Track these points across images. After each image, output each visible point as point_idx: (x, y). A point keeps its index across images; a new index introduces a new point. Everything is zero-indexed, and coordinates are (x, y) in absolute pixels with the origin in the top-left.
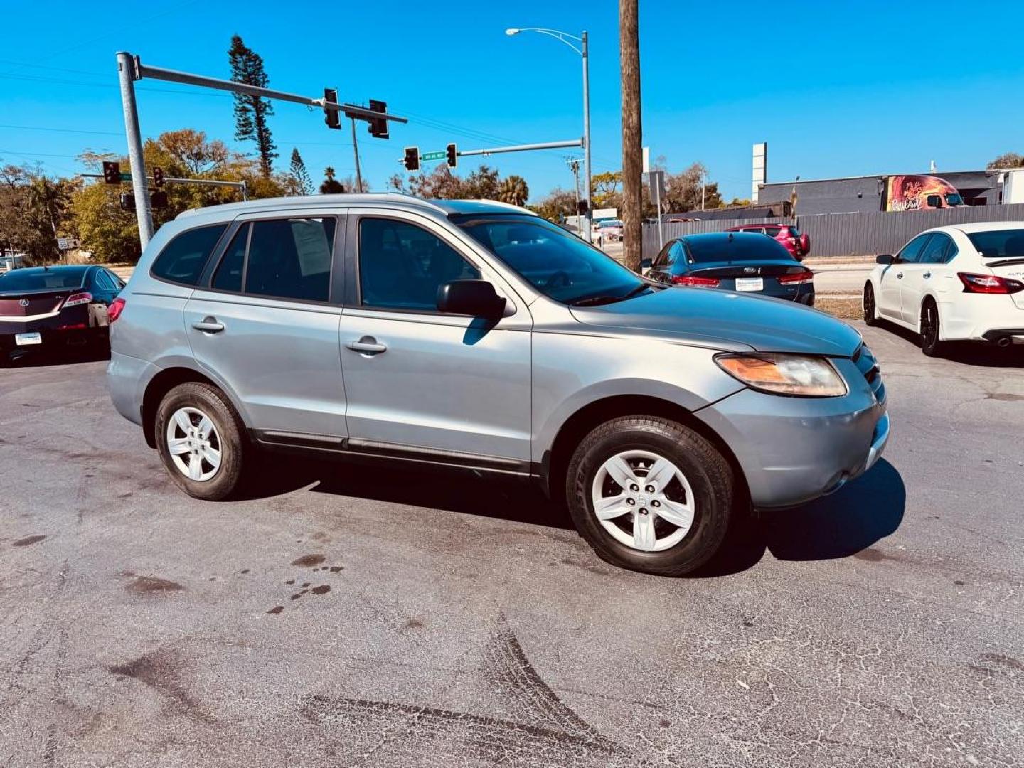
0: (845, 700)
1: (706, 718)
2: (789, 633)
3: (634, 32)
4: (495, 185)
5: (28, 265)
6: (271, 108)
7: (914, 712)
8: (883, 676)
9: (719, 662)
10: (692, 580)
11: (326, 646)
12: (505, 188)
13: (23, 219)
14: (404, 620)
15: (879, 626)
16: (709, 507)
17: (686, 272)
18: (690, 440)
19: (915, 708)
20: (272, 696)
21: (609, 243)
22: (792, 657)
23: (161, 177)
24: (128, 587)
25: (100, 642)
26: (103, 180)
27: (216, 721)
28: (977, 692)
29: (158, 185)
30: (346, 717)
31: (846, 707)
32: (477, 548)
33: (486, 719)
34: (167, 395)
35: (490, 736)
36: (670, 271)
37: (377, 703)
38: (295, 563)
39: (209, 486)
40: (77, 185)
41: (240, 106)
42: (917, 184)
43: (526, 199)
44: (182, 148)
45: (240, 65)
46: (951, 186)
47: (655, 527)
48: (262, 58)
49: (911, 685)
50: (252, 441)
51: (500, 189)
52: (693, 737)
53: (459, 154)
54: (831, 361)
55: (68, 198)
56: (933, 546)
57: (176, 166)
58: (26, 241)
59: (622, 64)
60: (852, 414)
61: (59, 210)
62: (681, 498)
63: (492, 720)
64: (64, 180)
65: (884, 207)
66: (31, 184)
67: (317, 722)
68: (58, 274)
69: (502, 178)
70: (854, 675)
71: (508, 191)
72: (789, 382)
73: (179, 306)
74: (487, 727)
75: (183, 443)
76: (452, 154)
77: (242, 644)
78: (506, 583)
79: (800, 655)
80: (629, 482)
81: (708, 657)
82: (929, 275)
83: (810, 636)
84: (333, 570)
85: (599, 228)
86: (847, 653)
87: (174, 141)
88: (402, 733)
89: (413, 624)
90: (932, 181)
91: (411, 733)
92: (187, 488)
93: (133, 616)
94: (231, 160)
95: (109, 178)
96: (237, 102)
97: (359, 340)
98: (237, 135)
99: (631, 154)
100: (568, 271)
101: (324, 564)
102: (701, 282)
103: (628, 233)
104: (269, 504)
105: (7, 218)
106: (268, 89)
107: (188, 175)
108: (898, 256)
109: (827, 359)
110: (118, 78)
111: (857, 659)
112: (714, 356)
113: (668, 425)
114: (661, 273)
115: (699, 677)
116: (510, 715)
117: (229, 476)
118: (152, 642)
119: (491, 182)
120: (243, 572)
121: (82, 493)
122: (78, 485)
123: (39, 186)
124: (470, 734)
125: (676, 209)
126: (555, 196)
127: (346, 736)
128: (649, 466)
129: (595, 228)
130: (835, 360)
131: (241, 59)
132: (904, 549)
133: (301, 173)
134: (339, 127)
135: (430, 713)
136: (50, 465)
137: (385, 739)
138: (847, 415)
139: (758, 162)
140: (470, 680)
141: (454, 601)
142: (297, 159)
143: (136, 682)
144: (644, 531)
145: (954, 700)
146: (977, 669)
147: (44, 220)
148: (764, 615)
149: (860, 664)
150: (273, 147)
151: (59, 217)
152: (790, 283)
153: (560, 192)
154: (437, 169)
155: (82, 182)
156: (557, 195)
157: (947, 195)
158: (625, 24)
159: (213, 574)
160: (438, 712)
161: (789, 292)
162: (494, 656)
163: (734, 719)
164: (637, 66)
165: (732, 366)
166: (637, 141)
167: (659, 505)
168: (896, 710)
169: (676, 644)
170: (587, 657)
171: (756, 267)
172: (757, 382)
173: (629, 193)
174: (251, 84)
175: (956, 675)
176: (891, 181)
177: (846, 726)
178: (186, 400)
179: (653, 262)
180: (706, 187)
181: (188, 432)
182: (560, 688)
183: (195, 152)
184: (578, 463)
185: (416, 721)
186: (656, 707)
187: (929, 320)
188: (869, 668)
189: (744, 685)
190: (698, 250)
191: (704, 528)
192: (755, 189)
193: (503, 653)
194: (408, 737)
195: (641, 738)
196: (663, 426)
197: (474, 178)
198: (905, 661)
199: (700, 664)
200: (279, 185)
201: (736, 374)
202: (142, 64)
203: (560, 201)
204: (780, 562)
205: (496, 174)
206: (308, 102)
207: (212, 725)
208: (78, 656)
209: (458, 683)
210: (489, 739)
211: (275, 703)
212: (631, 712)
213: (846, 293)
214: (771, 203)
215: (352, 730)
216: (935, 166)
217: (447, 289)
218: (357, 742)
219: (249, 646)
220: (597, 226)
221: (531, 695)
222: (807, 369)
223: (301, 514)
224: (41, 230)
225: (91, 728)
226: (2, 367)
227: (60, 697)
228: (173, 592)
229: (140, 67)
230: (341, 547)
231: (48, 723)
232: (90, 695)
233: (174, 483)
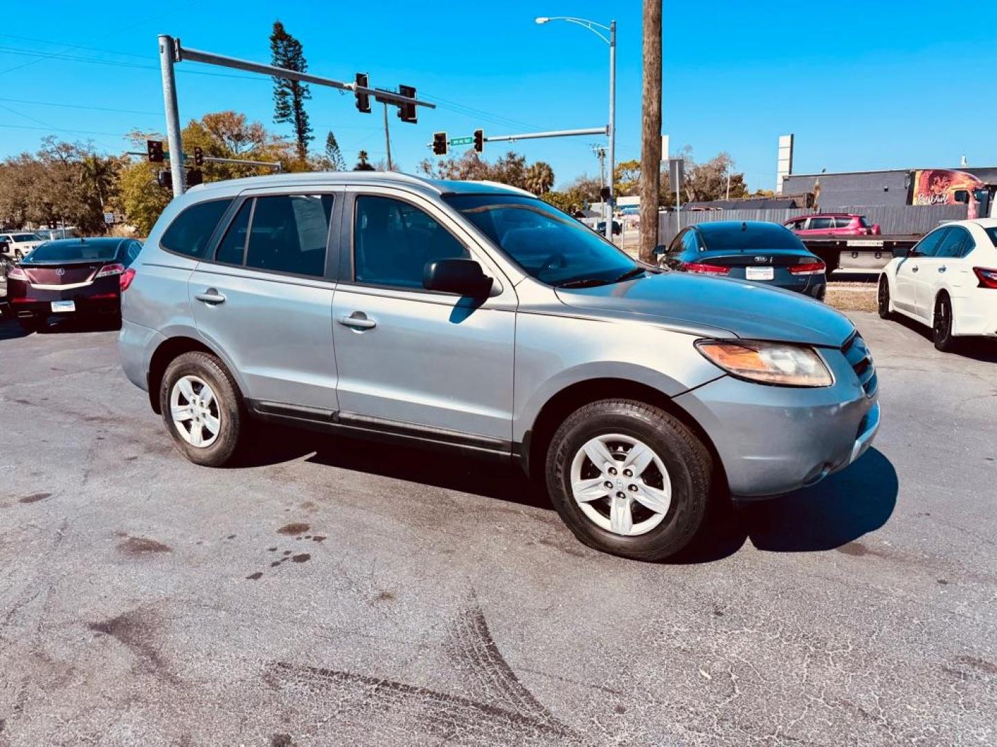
0: (808, 696)
1: (663, 706)
2: (759, 625)
3: (658, 20)
4: (521, 171)
5: (77, 236)
6: (309, 93)
7: (879, 713)
8: (851, 674)
9: (683, 650)
10: (667, 566)
11: (297, 614)
12: (531, 174)
13: (74, 194)
14: (377, 593)
15: (853, 622)
16: (686, 494)
17: (696, 260)
18: (669, 426)
19: (880, 709)
20: (238, 660)
21: (632, 230)
22: (759, 649)
23: (201, 157)
24: (120, 547)
25: (85, 598)
26: (147, 157)
27: (181, 681)
28: (948, 695)
29: (198, 164)
30: (305, 685)
31: (808, 703)
32: (458, 523)
33: (443, 695)
34: (172, 362)
35: (444, 712)
36: (682, 257)
37: (338, 673)
38: (280, 531)
39: (208, 452)
40: (124, 163)
41: (280, 90)
42: (945, 179)
43: (551, 185)
44: (224, 130)
45: (281, 50)
46: (980, 181)
47: (632, 511)
48: (301, 43)
49: (879, 684)
50: (249, 411)
51: (526, 175)
52: (646, 725)
53: (485, 140)
54: (816, 351)
55: (116, 175)
56: (919, 543)
57: (217, 146)
58: (76, 214)
59: (645, 52)
60: (838, 405)
61: (107, 187)
62: (658, 484)
63: (448, 696)
64: (113, 157)
65: (910, 200)
66: (83, 160)
67: (277, 688)
68: (94, 245)
69: (528, 164)
70: (820, 671)
71: (534, 177)
72: (773, 371)
73: (185, 277)
74: (442, 702)
75: (186, 410)
76: (479, 140)
77: (217, 608)
78: (481, 559)
79: (768, 648)
80: (608, 465)
81: (674, 645)
82: (944, 269)
83: (780, 629)
84: (315, 539)
85: (623, 215)
86: (817, 647)
87: (215, 122)
88: (358, 704)
89: (385, 596)
90: (960, 176)
91: (367, 704)
92: (189, 455)
93: (120, 575)
94: (268, 141)
95: (152, 156)
96: (277, 85)
97: (350, 315)
98: (276, 117)
99: (651, 142)
100: (566, 255)
101: (308, 533)
102: (712, 270)
103: (645, 221)
104: (265, 471)
105: (59, 192)
106: (307, 74)
107: (228, 155)
108: (914, 250)
109: (814, 348)
111: (826, 654)
112: (697, 342)
113: (648, 410)
114: (673, 260)
115: (662, 664)
116: (466, 692)
117: (226, 444)
118: (133, 601)
119: (518, 168)
120: (229, 538)
121: (91, 454)
122: (89, 447)
123: (90, 162)
124: (425, 708)
125: (701, 198)
126: (580, 183)
127: (303, 704)
128: (628, 450)
129: (619, 215)
130: (822, 349)
131: (281, 45)
132: (890, 545)
133: (336, 156)
134: (369, 111)
135: (388, 685)
136: (67, 426)
137: (340, 709)
138: (833, 406)
139: (784, 154)
140: (432, 655)
141: (428, 576)
142: (332, 142)
143: (112, 639)
144: (621, 512)
145: (922, 703)
146: (950, 672)
147: (93, 196)
148: (737, 605)
149: (828, 660)
150: (310, 130)
151: (107, 193)
152: (802, 273)
153: (586, 179)
154: (466, 154)
155: (129, 160)
156: (582, 181)
157: (975, 190)
158: (648, 13)
159: (201, 538)
160: (396, 685)
161: (801, 282)
162: (459, 632)
163: (691, 709)
164: (659, 55)
165: (712, 353)
166: (657, 129)
167: (637, 490)
168: (860, 709)
169: (643, 630)
170: (551, 638)
171: (768, 257)
172: (738, 370)
173: (647, 180)
174: (291, 69)
175: (928, 676)
176: (918, 175)
177: (806, 723)
178: (189, 369)
179: (667, 249)
180: (731, 178)
181: (190, 399)
182: (520, 668)
183: (235, 133)
184: (558, 445)
185: (373, 693)
186: (613, 692)
187: (943, 315)
188: (837, 665)
189: (706, 675)
190: (710, 238)
191: (680, 514)
192: (780, 181)
193: (469, 630)
194: (363, 708)
195: (594, 723)
196: (642, 410)
197: (501, 164)
198: (876, 659)
199: (664, 651)
200: (313, 166)
201: (717, 360)
203: (585, 188)
204: (759, 552)
205: (523, 160)
206: (339, 86)
207: (176, 686)
208: (62, 611)
209: (420, 657)
210: (442, 715)
211: (240, 667)
212: (588, 696)
214: (794, 194)
215: (310, 698)
216: (965, 161)
217: (433, 266)
218: (313, 711)
219: (224, 610)
220: (621, 213)
221: (490, 673)
223: (293, 483)
224: (89, 205)
225: (62, 682)
226: (38, 333)
227: (39, 650)
228: (160, 554)
229: (180, 49)
230: (326, 517)
231: (23, 675)
232: (67, 650)
233: (177, 449)
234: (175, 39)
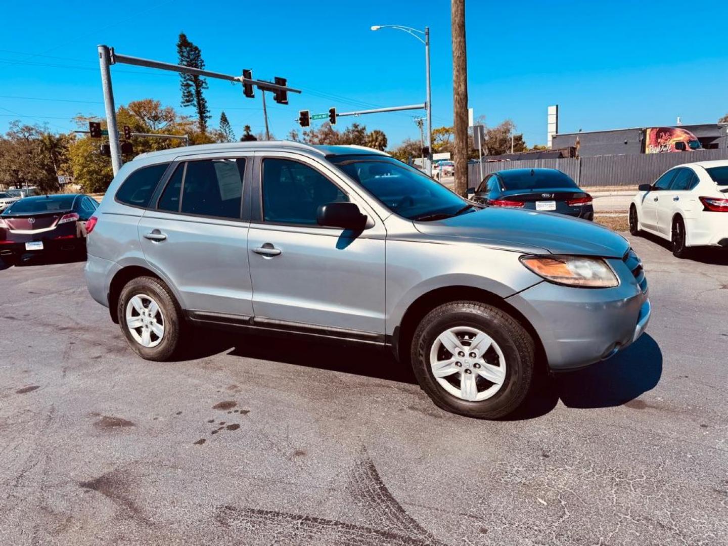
0: (619, 514)
1: (514, 526)
2: (576, 463)
3: (462, 26)
4: (363, 137)
5: (37, 194)
6: (206, 84)
7: (672, 525)
8: (648, 497)
9: (524, 484)
10: (504, 423)
11: (236, 469)
12: (371, 139)
13: (35, 162)
14: (292, 450)
15: (644, 458)
16: (517, 369)
17: (500, 197)
18: (502, 319)
19: (672, 521)
20: (195, 506)
21: (445, 177)
22: (579, 481)
23: (129, 133)
24: (96, 424)
25: (74, 464)
26: (90, 135)
27: (154, 524)
28: (720, 509)
29: (127, 138)
30: (248, 522)
31: (620, 520)
32: (346, 397)
33: (351, 525)
34: (127, 285)
35: (353, 538)
36: (488, 196)
37: (271, 512)
38: (215, 408)
39: (155, 351)
40: (71, 139)
41: (185, 83)
42: (668, 134)
43: (385, 146)
44: (144, 113)
45: (185, 54)
46: (692, 135)
47: (477, 383)
48: (200, 49)
49: (669, 504)
50: (186, 318)
51: (367, 140)
52: (504, 541)
53: (338, 115)
54: (606, 261)
55: (65, 148)
56: (683, 398)
57: (140, 125)
58: (36, 178)
59: (454, 49)
60: (622, 300)
61: (59, 156)
62: (496, 362)
63: (355, 526)
64: (63, 135)
65: (643, 151)
66: (40, 138)
67: (227, 526)
68: (56, 200)
69: (368, 132)
70: (625, 495)
71: (373, 141)
72: (576, 276)
73: (135, 222)
74: (351, 531)
75: (138, 320)
76: (333, 115)
77: (175, 467)
78: (367, 423)
79: (585, 480)
80: (457, 350)
81: (516, 481)
82: (677, 199)
83: (592, 466)
84: (242, 412)
85: (438, 167)
86: (620, 478)
87: (138, 107)
88: (289, 535)
89: (299, 453)
90: (678, 131)
91: (295, 535)
92: (140, 352)
93: (98, 445)
94: (178, 120)
95: (93, 134)
96: (183, 80)
97: (261, 246)
98: (183, 103)
99: (460, 113)
100: (414, 197)
101: (236, 408)
102: (511, 204)
103: (458, 170)
104: (198, 364)
105: (24, 162)
106: (205, 71)
107: (148, 131)
108: (655, 185)
109: (604, 259)
110: (99, 63)
111: (627, 483)
112: (520, 257)
113: (485, 308)
114: (482, 198)
115: (509, 495)
116: (369, 523)
117: (169, 345)
118: (111, 464)
119: (361, 135)
120: (177, 414)
121: (66, 355)
122: (64, 350)
123: (45, 139)
124: (339, 536)
125: (493, 152)
126: (406, 144)
127: (248, 537)
128: (472, 338)
129: (435, 167)
130: (610, 260)
131: (185, 50)
132: (662, 400)
133: (227, 130)
134: (253, 97)
135: (310, 520)
136: (46, 335)
137: (276, 539)
138: (618, 301)
139: (552, 119)
140: (339, 496)
141: (329, 437)
142: (224, 120)
143: (98, 494)
144: (469, 384)
145: (702, 516)
146: (719, 492)
147: (49, 163)
148: (558, 449)
149: (630, 487)
150: (208, 111)
151: (59, 161)
152: (576, 205)
153: (410, 141)
154: (322, 126)
155: (75, 136)
156: (407, 143)
157: (690, 141)
158: (455, 21)
159: (156, 415)
160: (315, 520)
161: (575, 211)
162: (357, 477)
163: (536, 528)
164: (464, 51)
165: (533, 265)
166: (464, 104)
167: (480, 367)
168: (658, 523)
169: (492, 470)
170: (426, 479)
171: (551, 193)
172: (552, 277)
173: (458, 141)
174: (193, 67)
175: (703, 496)
176: (648, 131)
177: (620, 534)
178: (140, 289)
179: (476, 190)
180: (514, 137)
181: (141, 312)
182: (405, 503)
183: (153, 115)
184: (420, 336)
185: (299, 526)
186: (477, 518)
187: (678, 231)
188: (637, 490)
189: (543, 502)
190: (508, 181)
191: (513, 384)
192: (550, 138)
193: (364, 476)
194: (293, 538)
195: (465, 541)
196: (482, 308)
197: (348, 132)
198: (665, 485)
199: (509, 486)
200: (212, 138)
201: (537, 270)
202: (116, 54)
203: (409, 148)
204: (569, 409)
205: (364, 129)
206: (231, 79)
207: (151, 527)
208: (58, 474)
209: (330, 498)
210: (352, 540)
211: (197, 511)
212: (458, 522)
213: (616, 212)
214: (561, 148)
215: (253, 532)
216: (680, 121)
217: (324, 208)
218: (256, 541)
219: (180, 469)
220: (436, 165)
221: (384, 507)
222: (589, 267)
223: (220, 371)
224: (46, 170)
225: (64, 528)
226: (16, 266)
227: (44, 504)
228: (127, 428)
229: (114, 55)
230: (247, 395)
231: (34, 524)
232: (65, 504)
233: (131, 349)
234: (110, 48)
